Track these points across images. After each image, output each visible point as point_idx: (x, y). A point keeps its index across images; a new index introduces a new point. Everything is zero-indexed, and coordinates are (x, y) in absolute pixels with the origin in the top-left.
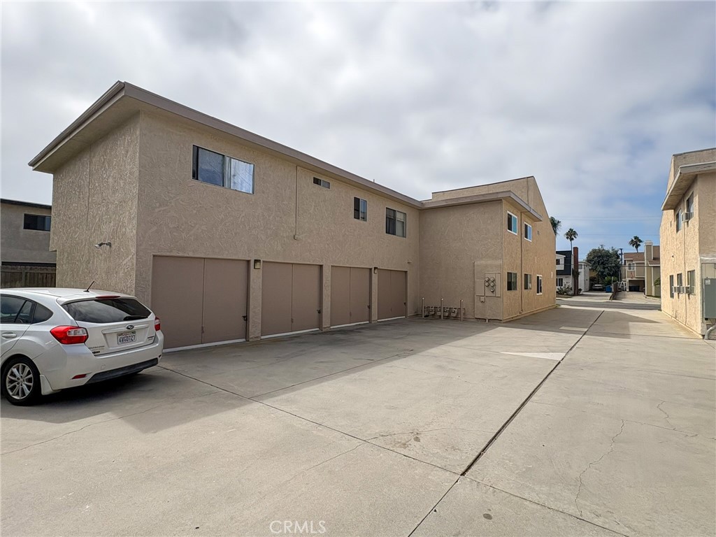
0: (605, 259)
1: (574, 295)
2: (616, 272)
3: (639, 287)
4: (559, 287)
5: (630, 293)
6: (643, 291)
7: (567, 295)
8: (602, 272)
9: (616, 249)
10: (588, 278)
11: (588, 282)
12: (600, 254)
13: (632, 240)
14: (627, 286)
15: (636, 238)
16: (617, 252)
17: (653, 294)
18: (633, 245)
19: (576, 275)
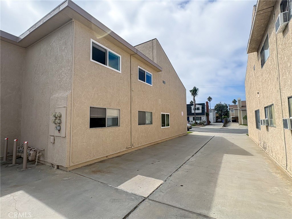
0: (222, 108)
1: (207, 125)
2: (227, 114)
3: (236, 120)
4: (200, 121)
5: (233, 123)
6: (238, 122)
7: (204, 125)
8: (221, 114)
9: (226, 104)
10: (215, 117)
11: (215, 119)
12: (220, 106)
13: (233, 101)
14: (231, 120)
15: (234, 100)
16: (226, 105)
17: (242, 124)
18: (234, 103)
19: (208, 115)
